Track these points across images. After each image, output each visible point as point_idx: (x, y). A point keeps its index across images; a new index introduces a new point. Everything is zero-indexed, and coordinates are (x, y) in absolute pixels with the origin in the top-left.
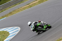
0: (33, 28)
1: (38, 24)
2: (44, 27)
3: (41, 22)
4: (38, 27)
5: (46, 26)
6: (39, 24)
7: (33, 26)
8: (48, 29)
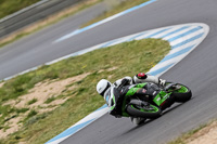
0: (112, 104)
1: (132, 89)
2: (158, 100)
3: (149, 78)
4: (133, 101)
5: (167, 96)
6: (136, 90)
7: (112, 96)
8: (176, 104)
